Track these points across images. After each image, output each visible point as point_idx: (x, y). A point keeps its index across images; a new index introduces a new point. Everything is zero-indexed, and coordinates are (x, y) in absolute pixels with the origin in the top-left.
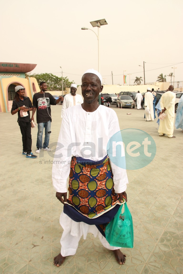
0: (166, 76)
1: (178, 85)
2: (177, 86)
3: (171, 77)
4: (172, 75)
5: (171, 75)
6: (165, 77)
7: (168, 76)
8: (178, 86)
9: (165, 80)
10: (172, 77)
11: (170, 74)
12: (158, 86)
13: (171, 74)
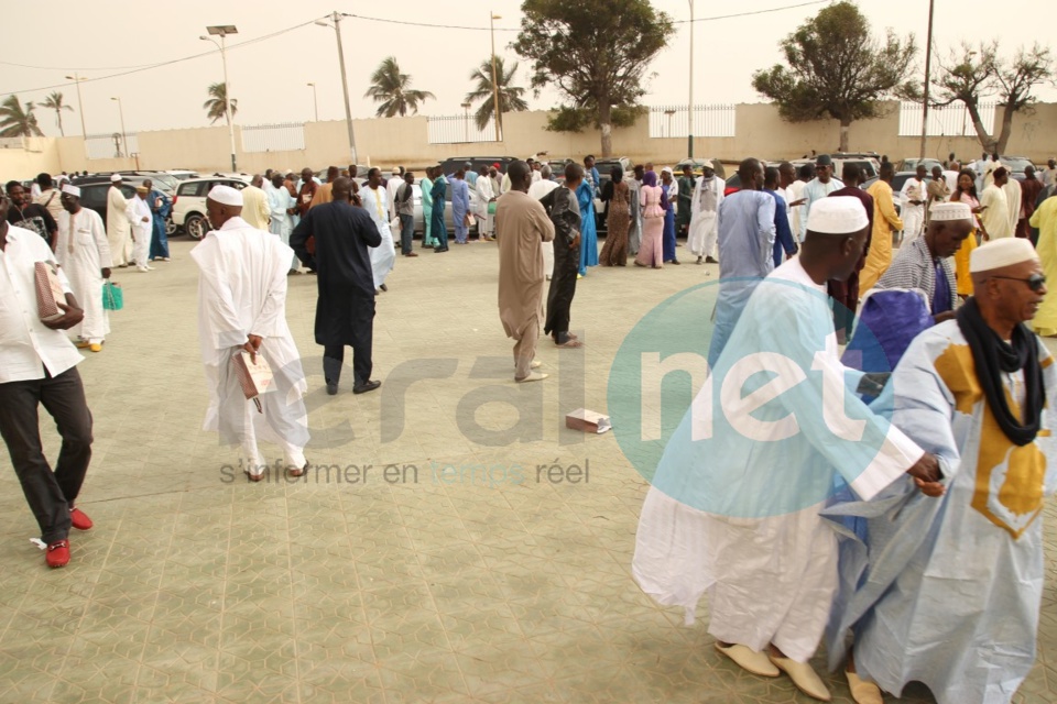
0: (35, 105)
1: (117, 145)
2: (116, 150)
3: (58, 111)
4: (58, 102)
5: (56, 102)
6: (33, 111)
7: (43, 104)
8: (118, 148)
9: (34, 121)
10: (62, 111)
11: (50, 100)
12: (37, 152)
13: (54, 97)
